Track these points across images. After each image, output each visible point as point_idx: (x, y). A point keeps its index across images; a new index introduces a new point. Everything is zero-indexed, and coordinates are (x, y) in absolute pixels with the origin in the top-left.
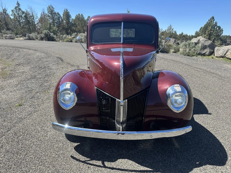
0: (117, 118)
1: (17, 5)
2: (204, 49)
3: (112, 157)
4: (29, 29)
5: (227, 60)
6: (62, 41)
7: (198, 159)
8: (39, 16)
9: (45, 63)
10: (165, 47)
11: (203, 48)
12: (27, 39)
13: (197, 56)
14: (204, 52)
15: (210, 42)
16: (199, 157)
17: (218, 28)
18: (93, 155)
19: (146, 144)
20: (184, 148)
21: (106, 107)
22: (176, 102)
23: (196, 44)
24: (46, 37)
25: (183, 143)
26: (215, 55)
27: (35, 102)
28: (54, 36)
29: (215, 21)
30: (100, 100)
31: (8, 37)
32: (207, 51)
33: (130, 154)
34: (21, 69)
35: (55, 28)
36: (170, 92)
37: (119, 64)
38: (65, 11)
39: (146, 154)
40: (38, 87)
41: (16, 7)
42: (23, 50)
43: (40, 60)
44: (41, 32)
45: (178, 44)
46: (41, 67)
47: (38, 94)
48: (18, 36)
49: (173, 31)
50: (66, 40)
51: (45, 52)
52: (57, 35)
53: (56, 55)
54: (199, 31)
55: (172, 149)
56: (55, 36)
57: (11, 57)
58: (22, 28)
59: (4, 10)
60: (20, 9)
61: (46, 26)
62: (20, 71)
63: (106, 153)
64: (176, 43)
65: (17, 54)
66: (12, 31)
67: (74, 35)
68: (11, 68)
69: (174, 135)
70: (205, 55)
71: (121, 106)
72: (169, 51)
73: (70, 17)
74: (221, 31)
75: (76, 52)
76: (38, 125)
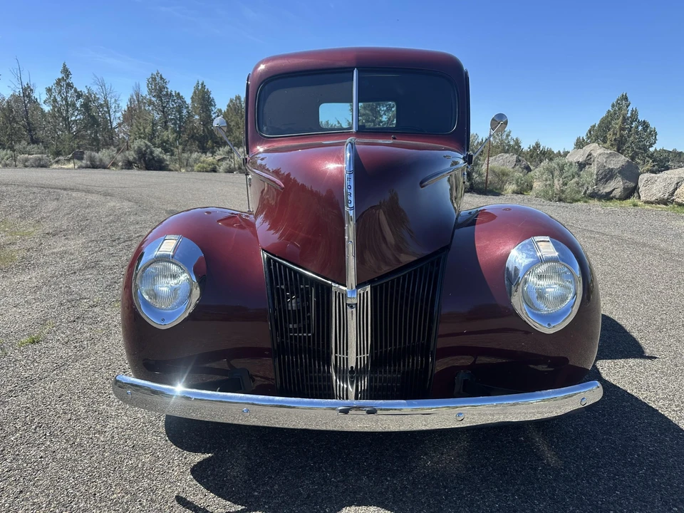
0: (336, 353)
1: (63, 75)
2: (607, 181)
3: (322, 500)
4: (96, 139)
5: (679, 209)
6: (187, 171)
7: (629, 503)
8: (124, 106)
9: (131, 228)
10: (490, 177)
11: (602, 178)
12: (87, 167)
13: (586, 202)
14: (608, 190)
15: (621, 160)
16: (632, 495)
17: (640, 128)
18: (256, 494)
19: (442, 454)
20: (578, 467)
21: (299, 322)
22: (541, 295)
23: (582, 166)
24: (140, 158)
25: (571, 450)
26: (643, 198)
27: (82, 331)
28: (165, 156)
29: (630, 108)
30: (278, 296)
31: (31, 161)
32: (617, 185)
33: (388, 488)
34: (59, 245)
35: (169, 135)
36: (520, 261)
37: (340, 165)
38: (197, 89)
39: (445, 487)
40: (99, 291)
41: (59, 79)
42: (71, 195)
43: (119, 219)
44: (128, 146)
45: (528, 169)
46: (119, 239)
47: (96, 309)
48: (61, 158)
49: (510, 138)
50: (199, 167)
51: (133, 197)
52: (172, 155)
53: (164, 207)
54: (585, 138)
55: (536, 469)
56: (167, 157)
57: (33, 212)
58: (75, 138)
59: (25, 90)
60: (69, 86)
61: (141, 128)
62: (55, 250)
63: (301, 486)
64: (523, 166)
65: (52, 205)
66: (45, 147)
67: (221, 152)
68: (28, 244)
69: (538, 413)
70: (612, 199)
71: (349, 310)
72: (500, 188)
73: (211, 105)
74: (650, 134)
75: (226, 196)
76: (79, 397)
